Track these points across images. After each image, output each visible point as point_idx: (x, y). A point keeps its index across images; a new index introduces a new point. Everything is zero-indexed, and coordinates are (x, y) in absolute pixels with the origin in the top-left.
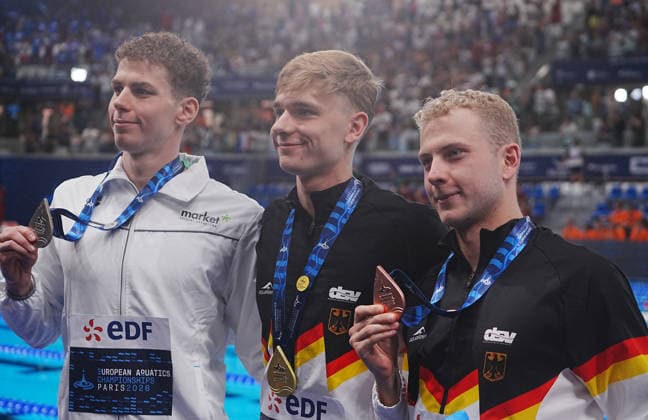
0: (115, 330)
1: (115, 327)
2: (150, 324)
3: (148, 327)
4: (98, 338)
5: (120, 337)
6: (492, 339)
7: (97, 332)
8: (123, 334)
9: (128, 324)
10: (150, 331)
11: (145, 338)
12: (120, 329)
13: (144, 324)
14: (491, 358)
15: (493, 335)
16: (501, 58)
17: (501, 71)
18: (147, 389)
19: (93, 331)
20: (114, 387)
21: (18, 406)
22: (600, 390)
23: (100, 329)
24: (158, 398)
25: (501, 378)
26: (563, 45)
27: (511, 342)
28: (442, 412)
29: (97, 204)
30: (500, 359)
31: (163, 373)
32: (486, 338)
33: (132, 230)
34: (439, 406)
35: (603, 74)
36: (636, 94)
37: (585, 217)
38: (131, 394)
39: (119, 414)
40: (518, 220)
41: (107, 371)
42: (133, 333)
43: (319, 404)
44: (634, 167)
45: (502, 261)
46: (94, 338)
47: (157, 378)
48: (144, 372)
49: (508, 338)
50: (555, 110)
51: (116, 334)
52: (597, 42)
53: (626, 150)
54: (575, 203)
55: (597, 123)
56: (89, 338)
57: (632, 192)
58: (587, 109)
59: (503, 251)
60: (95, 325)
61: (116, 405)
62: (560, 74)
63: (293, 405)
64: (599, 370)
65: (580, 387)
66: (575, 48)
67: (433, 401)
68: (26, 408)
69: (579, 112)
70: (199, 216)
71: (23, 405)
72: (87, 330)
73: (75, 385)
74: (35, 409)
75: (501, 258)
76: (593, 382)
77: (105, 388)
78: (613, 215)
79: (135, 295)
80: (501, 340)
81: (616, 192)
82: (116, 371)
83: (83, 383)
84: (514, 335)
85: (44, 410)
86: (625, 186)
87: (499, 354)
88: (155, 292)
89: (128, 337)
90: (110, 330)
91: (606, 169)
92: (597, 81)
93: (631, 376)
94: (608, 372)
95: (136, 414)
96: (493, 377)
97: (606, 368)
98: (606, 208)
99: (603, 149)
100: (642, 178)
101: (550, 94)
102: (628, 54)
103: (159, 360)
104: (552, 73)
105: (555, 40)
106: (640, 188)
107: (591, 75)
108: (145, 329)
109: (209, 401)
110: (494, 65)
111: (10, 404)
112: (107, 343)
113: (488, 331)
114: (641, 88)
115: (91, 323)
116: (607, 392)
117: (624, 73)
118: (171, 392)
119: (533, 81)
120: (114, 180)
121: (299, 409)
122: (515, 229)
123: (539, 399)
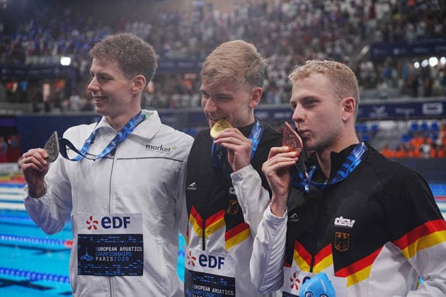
0: (106, 222)
1: (106, 220)
2: (129, 218)
3: (127, 220)
4: (95, 228)
5: (109, 227)
6: (340, 224)
7: (95, 224)
8: (111, 225)
9: (114, 218)
10: (129, 222)
11: (125, 227)
12: (109, 222)
13: (125, 218)
14: (339, 236)
15: (340, 221)
16: (338, 42)
17: (338, 50)
18: (127, 259)
19: (92, 224)
20: (106, 259)
21: (34, 275)
22: (411, 254)
23: (97, 222)
24: (134, 265)
25: (347, 249)
26: (378, 33)
27: (352, 226)
28: (311, 271)
29: (92, 143)
30: (345, 237)
31: (137, 249)
32: (336, 223)
33: (115, 159)
34: (309, 268)
35: (404, 51)
36: (425, 63)
37: (395, 143)
38: (117, 263)
39: (110, 276)
40: (356, 145)
41: (102, 249)
42: (117, 224)
43: (220, 258)
44: (425, 110)
45: (345, 173)
46: (93, 228)
47: (133, 252)
48: (125, 248)
49: (350, 223)
50: (374, 75)
51: (106, 225)
52: (398, 30)
53: (420, 99)
54: (388, 134)
55: (401, 83)
56: (89, 228)
57: (424, 126)
58: (395, 74)
59: (346, 165)
60: (93, 220)
61: (108, 270)
62: (376, 51)
63: (203, 260)
64: (410, 242)
65: (397, 253)
66: (386, 35)
67: (305, 264)
68: (39, 277)
69: (389, 76)
70: (157, 148)
71: (37, 274)
72: (88, 223)
73: (82, 258)
74: (45, 277)
75: (345, 170)
76: (406, 249)
77: (101, 259)
78: (413, 141)
79: (119, 199)
80: (345, 225)
81: (415, 126)
82: (107, 249)
83: (86, 257)
84: (353, 221)
85: (51, 277)
86: (420, 123)
87: (344, 234)
88: (132, 198)
89: (114, 227)
90: (103, 223)
91: (407, 112)
92: (400, 56)
93: (431, 246)
94: (416, 243)
95: (120, 276)
96: (341, 249)
97: (415, 241)
98: (408, 136)
99: (406, 99)
100: (430, 117)
101: (370, 65)
102: (419, 38)
103: (134, 241)
104: (371, 51)
105: (373, 30)
106: (429, 123)
107: (396, 51)
108: (125, 221)
109: (167, 266)
110: (333, 47)
111: (29, 274)
112: (101, 231)
113: (337, 219)
114: (428, 59)
115: (91, 218)
116: (416, 256)
117: (417, 50)
118: (142, 261)
119: (359, 57)
120: (102, 128)
121: (207, 263)
122: (354, 151)
123: (371, 262)
